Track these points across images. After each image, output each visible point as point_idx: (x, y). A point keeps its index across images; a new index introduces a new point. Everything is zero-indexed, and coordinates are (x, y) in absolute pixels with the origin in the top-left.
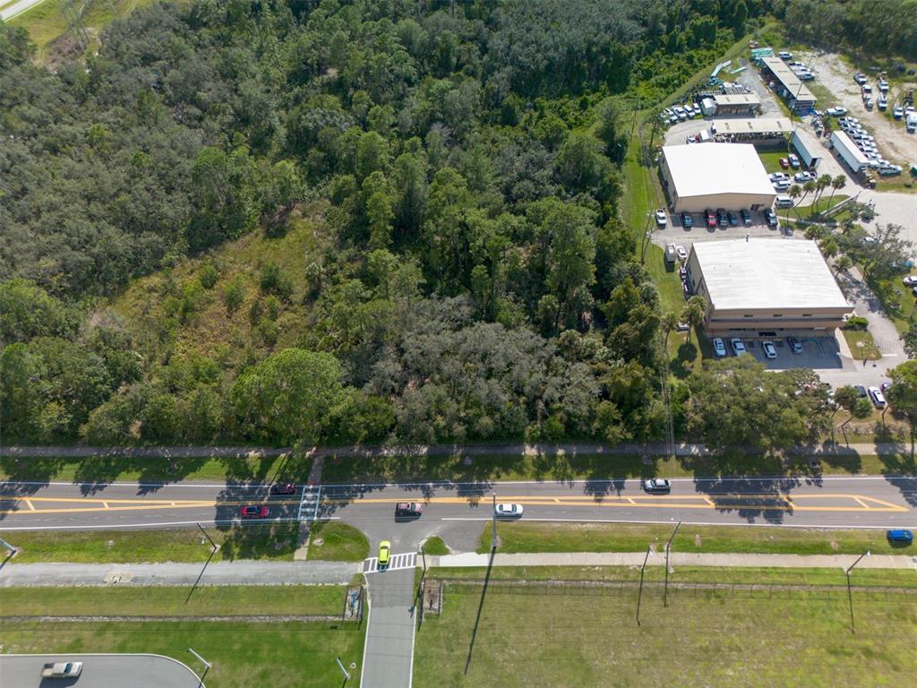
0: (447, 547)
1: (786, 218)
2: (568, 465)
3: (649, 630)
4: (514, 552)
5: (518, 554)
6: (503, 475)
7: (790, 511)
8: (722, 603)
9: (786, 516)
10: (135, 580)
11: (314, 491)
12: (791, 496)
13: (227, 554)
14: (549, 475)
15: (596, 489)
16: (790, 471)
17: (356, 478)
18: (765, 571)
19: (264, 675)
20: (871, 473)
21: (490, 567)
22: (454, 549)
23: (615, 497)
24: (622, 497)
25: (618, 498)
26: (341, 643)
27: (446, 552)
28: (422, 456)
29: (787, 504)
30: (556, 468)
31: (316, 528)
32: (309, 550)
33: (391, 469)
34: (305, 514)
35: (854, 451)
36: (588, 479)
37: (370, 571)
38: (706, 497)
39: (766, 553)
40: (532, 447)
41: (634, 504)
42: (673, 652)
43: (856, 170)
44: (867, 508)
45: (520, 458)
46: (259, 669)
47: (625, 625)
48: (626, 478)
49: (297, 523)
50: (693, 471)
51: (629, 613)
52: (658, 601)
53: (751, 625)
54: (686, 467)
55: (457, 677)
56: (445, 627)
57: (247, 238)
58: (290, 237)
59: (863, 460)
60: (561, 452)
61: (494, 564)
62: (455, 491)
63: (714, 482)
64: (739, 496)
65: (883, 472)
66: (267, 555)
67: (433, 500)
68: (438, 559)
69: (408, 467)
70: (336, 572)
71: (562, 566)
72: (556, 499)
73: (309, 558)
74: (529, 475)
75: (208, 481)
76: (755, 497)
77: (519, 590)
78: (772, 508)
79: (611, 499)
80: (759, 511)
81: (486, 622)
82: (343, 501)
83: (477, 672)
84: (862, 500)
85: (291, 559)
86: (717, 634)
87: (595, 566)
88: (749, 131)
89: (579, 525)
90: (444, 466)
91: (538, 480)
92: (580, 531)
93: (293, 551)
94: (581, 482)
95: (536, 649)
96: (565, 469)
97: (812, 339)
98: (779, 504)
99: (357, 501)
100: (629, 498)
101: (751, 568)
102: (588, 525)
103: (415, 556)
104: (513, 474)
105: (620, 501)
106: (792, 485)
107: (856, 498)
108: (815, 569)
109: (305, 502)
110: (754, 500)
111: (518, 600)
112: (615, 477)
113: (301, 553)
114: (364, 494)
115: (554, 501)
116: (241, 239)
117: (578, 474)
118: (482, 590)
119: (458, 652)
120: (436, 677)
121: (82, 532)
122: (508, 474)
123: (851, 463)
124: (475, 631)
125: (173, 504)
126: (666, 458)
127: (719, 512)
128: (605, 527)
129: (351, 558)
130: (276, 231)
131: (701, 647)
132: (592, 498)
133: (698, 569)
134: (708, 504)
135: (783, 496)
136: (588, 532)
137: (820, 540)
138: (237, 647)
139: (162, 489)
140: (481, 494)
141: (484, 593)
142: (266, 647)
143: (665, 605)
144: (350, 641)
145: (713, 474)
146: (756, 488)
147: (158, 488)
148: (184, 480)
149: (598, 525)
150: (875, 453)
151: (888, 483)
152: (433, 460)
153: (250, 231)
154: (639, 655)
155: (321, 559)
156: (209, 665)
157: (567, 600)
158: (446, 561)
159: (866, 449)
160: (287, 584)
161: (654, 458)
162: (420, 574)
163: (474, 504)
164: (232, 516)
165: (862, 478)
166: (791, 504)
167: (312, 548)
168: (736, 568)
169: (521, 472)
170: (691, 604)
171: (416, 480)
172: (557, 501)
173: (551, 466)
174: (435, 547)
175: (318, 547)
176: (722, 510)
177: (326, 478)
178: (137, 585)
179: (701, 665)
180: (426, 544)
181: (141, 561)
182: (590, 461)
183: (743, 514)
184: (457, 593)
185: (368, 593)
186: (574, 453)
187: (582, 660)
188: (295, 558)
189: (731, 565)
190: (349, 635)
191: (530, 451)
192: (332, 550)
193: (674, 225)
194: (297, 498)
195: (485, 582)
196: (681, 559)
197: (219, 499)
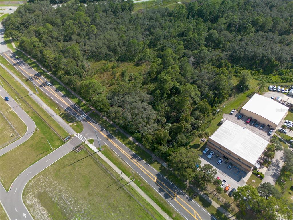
0: (93, 143)
1: (277, 135)
2: (135, 147)
3: (108, 190)
4: (103, 154)
5: (103, 155)
6: (120, 139)
7: (172, 199)
8: (130, 200)
9: (170, 199)
10: (45, 109)
11: (85, 115)
12: (178, 196)
13: (61, 115)
14: (128, 146)
15: (134, 156)
16: (186, 191)
17: (94, 119)
18: (148, 204)
19: (42, 138)
20: (209, 211)
21: (96, 153)
22: (94, 144)
23: (136, 161)
24: (137, 162)
25: (136, 162)
26: (57, 143)
27: (92, 144)
28: (110, 124)
29: (174, 197)
30: (132, 146)
31: (78, 122)
32: (72, 125)
33: (101, 122)
34: (79, 118)
35: (211, 202)
36: (136, 153)
37: (76, 136)
38: (156, 178)
39: (154, 201)
40: (132, 138)
41: (138, 166)
42: (107, 199)
44: (195, 217)
45: (127, 138)
46: (43, 136)
47: (105, 185)
48: (143, 159)
49: (76, 118)
50: (161, 171)
51: (109, 184)
52: (117, 187)
53: (130, 210)
54: (160, 168)
55: (66, 165)
56: (75, 155)
57: (130, 63)
58: (139, 68)
59: (211, 206)
60: (137, 144)
61: (97, 153)
62: (107, 134)
63: (162, 177)
64: (164, 185)
65: (213, 214)
66: (66, 120)
67: (101, 133)
68: (89, 144)
69: (105, 124)
70: (71, 132)
71: (108, 164)
72: (124, 151)
73: (70, 126)
74: (124, 143)
75: (72, 102)
76: (168, 188)
77: (95, 161)
78: (169, 194)
79: (134, 161)
80: (165, 192)
81: (82, 161)
82: (87, 121)
83: (70, 168)
84: (196, 214)
85: (68, 124)
86: (120, 204)
87: (114, 170)
89: (122, 160)
90: (111, 128)
91: (125, 145)
92: (120, 161)
93: (70, 123)
94: (133, 152)
95: (84, 173)
96: (133, 148)
97: (238, 169)
98: (172, 195)
99: (89, 122)
100: (138, 164)
101: (146, 200)
102: (123, 162)
103: (86, 140)
104: (122, 140)
105: (136, 163)
106: (182, 194)
107: (195, 212)
108: (161, 215)
109: (81, 116)
110: (167, 189)
111: (93, 163)
112: (141, 157)
113: (70, 124)
114: (92, 122)
115: (123, 151)
116: (129, 63)
117: (135, 150)
118: (89, 155)
119: (71, 161)
120: (63, 162)
121: (48, 97)
122: (121, 139)
123: (206, 204)
124: (79, 161)
125: (64, 101)
126: (158, 163)
127: (155, 183)
128: (126, 165)
129: (76, 131)
130: (137, 65)
131: (114, 204)
132: (131, 157)
133: (134, 189)
134: (155, 180)
135: (175, 195)
136: (121, 163)
137: (171, 211)
138: (45, 130)
139: (65, 98)
140: (111, 139)
141: (88, 156)
142: (48, 134)
143: (117, 190)
144: (59, 144)
145: (165, 175)
146: (171, 187)
147: (65, 97)
148: (69, 99)
149: (125, 163)
150: (217, 208)
151: (210, 218)
152: (111, 126)
153: (132, 62)
154: (100, 193)
155: (72, 127)
156: (38, 130)
157: (101, 171)
158: (90, 145)
159: (216, 205)
160: (62, 127)
161: (156, 161)
163: (107, 139)
164: (68, 110)
165: (204, 210)
166: (175, 198)
167: (73, 125)
168: (143, 197)
169: (124, 141)
170: (123, 194)
171: (103, 127)
172: (123, 152)
173: (131, 144)
174: (91, 141)
175: (74, 125)
176: (156, 184)
177: (89, 115)
178: (45, 110)
179: (109, 207)
180: (90, 139)
181: (49, 107)
182: (141, 150)
183: (160, 189)
184: (85, 152)
185: (71, 139)
186: (139, 146)
187: (89, 183)
188: (69, 124)
189: (142, 196)
190: (60, 143)
191: (131, 139)
192: (75, 128)
193: (235, 116)
194: (81, 115)
195: (91, 154)
196: (133, 184)
197: (70, 106)
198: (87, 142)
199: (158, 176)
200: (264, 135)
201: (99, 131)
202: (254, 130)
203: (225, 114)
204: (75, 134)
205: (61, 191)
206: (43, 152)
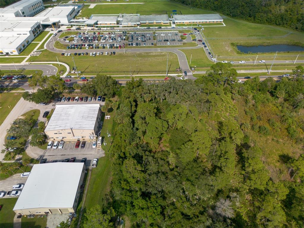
158: (177, 74)
193: (91, 160)
195: (169, 72)
198: (180, 74)
200: (50, 157)
202: (63, 156)
203: (104, 156)
204: (194, 73)
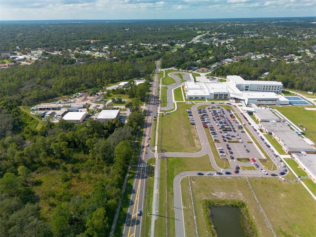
3: (167, 134)
4: (155, 143)
7: (151, 123)
8: (163, 129)
10: (158, 188)
15: (145, 136)
16: (144, 122)
18: (159, 126)
20: (145, 117)
31: (148, 164)
36: (143, 136)
38: (148, 128)
39: (156, 125)
40: (135, 141)
41: (148, 133)
42: (170, 133)
43: (83, 107)
45: (137, 142)
49: (147, 167)
51: (165, 135)
52: (163, 133)
53: (166, 127)
54: (142, 129)
61: (157, 145)
62: (143, 149)
67: (144, 151)
68: (156, 151)
71: (158, 139)
72: (146, 139)
75: (134, 182)
79: (147, 135)
82: (143, 162)
86: (168, 129)
88: (63, 112)
91: (142, 141)
96: (140, 138)
98: (149, 123)
104: (140, 143)
106: (146, 122)
107: (149, 119)
110: (148, 125)
111: (163, 143)
112: (143, 134)
114: (142, 159)
118: (161, 146)
119: (171, 149)
124: (168, 147)
125: (139, 186)
126: (140, 130)
128: (151, 136)
129: (155, 160)
131: (169, 131)
137: (155, 122)
138: (171, 171)
140: (144, 146)
142: (171, 168)
145: (144, 127)
147: (134, 190)
148: (133, 186)
155: (155, 163)
156: (175, 174)
157: (163, 139)
160: (160, 167)
162: (158, 152)
164: (144, 176)
171: (140, 153)
173: (140, 140)
177: (137, 164)
178: (159, 188)
179: (172, 131)
181: (153, 188)
182: (139, 136)
183: (150, 126)
188: (154, 166)
190: (169, 159)
194: (141, 167)
196: (157, 131)
197: (139, 179)
199: (146, 128)
201: (144, 152)
205: (185, 143)
206: (182, 160)
